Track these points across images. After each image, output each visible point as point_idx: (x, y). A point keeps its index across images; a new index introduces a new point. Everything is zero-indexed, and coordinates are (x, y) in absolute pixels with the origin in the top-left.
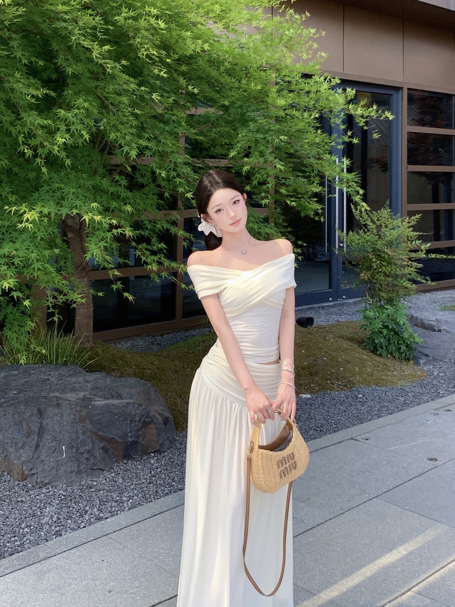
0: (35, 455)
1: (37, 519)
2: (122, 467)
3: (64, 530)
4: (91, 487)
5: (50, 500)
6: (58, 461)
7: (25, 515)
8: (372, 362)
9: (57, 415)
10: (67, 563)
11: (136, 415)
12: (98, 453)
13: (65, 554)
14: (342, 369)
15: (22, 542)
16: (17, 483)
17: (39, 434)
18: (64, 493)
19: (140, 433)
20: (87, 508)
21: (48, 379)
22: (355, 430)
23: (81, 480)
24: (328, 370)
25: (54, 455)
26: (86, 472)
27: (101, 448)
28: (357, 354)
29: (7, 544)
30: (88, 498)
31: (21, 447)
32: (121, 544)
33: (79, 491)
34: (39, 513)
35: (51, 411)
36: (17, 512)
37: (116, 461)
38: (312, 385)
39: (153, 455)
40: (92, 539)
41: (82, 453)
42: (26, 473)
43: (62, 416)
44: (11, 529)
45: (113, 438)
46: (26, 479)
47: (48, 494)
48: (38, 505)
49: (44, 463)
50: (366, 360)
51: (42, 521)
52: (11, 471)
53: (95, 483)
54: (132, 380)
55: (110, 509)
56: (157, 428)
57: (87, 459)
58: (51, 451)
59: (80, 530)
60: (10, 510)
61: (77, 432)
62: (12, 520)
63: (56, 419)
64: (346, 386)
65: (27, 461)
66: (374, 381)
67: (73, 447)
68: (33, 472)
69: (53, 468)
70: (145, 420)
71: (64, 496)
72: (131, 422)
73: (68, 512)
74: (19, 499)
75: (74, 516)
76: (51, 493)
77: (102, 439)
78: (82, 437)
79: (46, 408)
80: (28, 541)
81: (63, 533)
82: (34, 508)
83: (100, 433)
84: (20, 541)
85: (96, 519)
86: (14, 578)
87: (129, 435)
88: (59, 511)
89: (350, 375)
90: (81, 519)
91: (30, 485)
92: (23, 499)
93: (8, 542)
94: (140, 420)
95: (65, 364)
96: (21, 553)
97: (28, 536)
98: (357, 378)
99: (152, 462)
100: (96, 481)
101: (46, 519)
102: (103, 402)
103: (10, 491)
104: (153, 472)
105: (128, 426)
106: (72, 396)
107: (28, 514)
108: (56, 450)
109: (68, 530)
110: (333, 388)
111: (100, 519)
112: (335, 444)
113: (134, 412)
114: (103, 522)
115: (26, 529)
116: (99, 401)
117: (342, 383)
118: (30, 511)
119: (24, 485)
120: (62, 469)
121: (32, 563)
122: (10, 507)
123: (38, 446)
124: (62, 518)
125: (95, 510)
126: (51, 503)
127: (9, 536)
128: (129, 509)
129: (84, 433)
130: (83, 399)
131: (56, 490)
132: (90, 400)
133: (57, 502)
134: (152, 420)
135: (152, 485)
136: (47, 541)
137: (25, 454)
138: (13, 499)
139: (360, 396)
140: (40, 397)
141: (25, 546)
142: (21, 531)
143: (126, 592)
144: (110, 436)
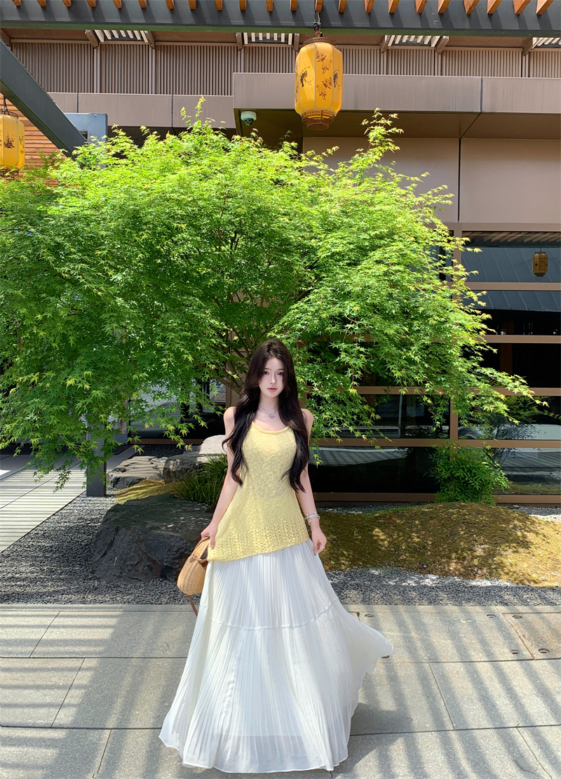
0: (101, 559)
6: (109, 566)
11: (174, 546)
12: (142, 569)
19: (176, 561)
25: (109, 562)
26: (124, 578)
27: (146, 566)
35: (122, 531)
37: (155, 578)
41: (127, 566)
43: (125, 536)
45: (156, 560)
46: (94, 573)
49: (102, 565)
57: (129, 570)
58: (109, 559)
61: (130, 549)
63: (121, 537)
67: (123, 559)
69: (105, 570)
70: (184, 552)
77: (149, 559)
78: (132, 554)
79: (121, 528)
83: (149, 554)
87: (165, 560)
94: (178, 551)
105: (166, 554)
108: (112, 559)
120: (110, 572)
123: (105, 554)
129: (135, 551)
144: (154, 558)
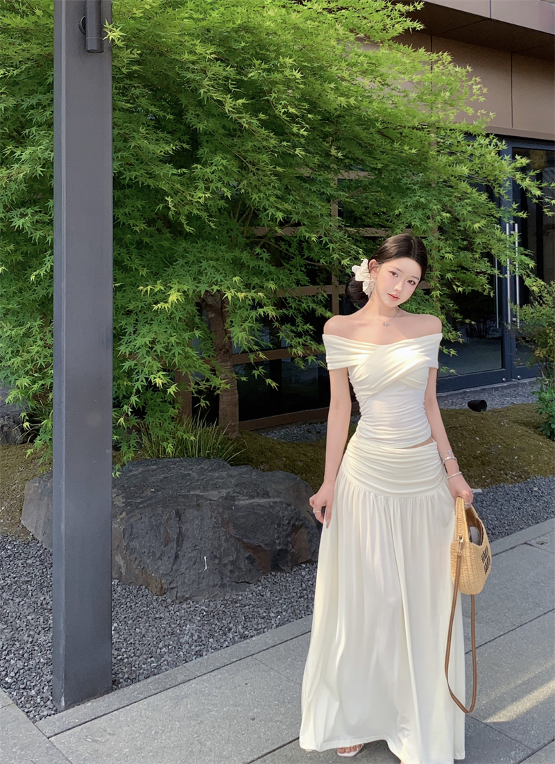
0: (175, 567)
1: (176, 638)
2: (270, 580)
3: (205, 650)
4: (236, 602)
5: (190, 617)
6: (199, 574)
7: (163, 634)
8: (548, 449)
9: (197, 518)
10: (207, 687)
11: (284, 517)
12: (244, 564)
13: (205, 677)
14: (516, 458)
15: (159, 663)
16: (155, 597)
17: (178, 541)
18: (206, 609)
19: (289, 539)
20: (231, 625)
21: (189, 474)
22: (528, 533)
23: (225, 595)
24: (502, 459)
25: (194, 567)
26: (230, 585)
27: (247, 558)
28: (532, 442)
29: (143, 666)
30: (232, 614)
31: (159, 558)
32: (267, 666)
33: (223, 606)
34: (178, 631)
35: (190, 514)
36: (154, 630)
37: (264, 573)
38: (483, 477)
39: (304, 566)
40: (236, 659)
41: (225, 565)
42: (165, 586)
43: (203, 519)
44: (147, 649)
45: (260, 546)
46: (165, 593)
47: (188, 610)
48: (178, 622)
49: (183, 575)
50: (542, 447)
51: (181, 640)
52: (149, 585)
53: (240, 598)
54: (280, 474)
55: (256, 627)
56: (309, 532)
57: (231, 571)
58: (192, 563)
59: (222, 650)
60: (147, 628)
61: (219, 538)
62: (149, 639)
63: (196, 523)
64: (520, 477)
65: (165, 575)
66: (550, 471)
67: (216, 557)
68: (172, 586)
69: (194, 581)
70: (295, 524)
71: (206, 612)
72: (279, 525)
73: (210, 630)
74: (157, 616)
75: (216, 635)
76: (192, 609)
77: (248, 547)
78: (224, 545)
79: (185, 509)
80: (166, 663)
81: (204, 654)
82: (173, 626)
83: (245, 540)
84: (157, 662)
85: (241, 638)
86: (148, 704)
87: (277, 541)
88: (200, 628)
89: (525, 464)
90: (224, 637)
91: (169, 600)
92: (162, 615)
93: (144, 664)
94: (289, 523)
95: (208, 457)
96: (157, 676)
97: (166, 657)
98: (533, 467)
99: (303, 573)
100: (242, 595)
101: (186, 638)
102: (248, 502)
103: (147, 607)
104: (304, 585)
105: (276, 531)
106: (214, 495)
107: (167, 632)
108: (197, 561)
109: (210, 649)
110: (507, 479)
111: (244, 637)
112: (507, 550)
113: (283, 513)
114: (248, 641)
115: (164, 649)
116: (243, 500)
117: (516, 473)
118: (169, 629)
119: (164, 601)
120: (205, 582)
121: (168, 687)
122: (147, 625)
123: (177, 557)
124: (203, 637)
125: (240, 627)
126: (192, 620)
127: (145, 656)
128: (277, 627)
129: (227, 541)
130: (226, 498)
131: (197, 606)
132: (233, 499)
133: (199, 618)
134: (303, 524)
135: (302, 599)
136: (187, 662)
137: (164, 566)
138: (150, 615)
139: (536, 489)
140: (180, 495)
141: (163, 668)
142: (159, 651)
143: (271, 720)
144: (257, 543)
